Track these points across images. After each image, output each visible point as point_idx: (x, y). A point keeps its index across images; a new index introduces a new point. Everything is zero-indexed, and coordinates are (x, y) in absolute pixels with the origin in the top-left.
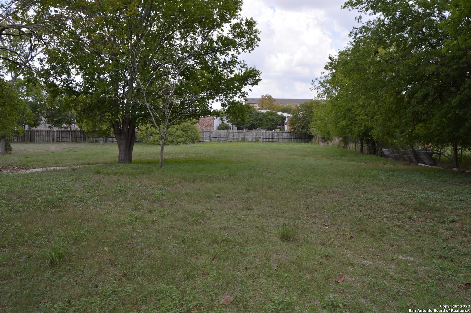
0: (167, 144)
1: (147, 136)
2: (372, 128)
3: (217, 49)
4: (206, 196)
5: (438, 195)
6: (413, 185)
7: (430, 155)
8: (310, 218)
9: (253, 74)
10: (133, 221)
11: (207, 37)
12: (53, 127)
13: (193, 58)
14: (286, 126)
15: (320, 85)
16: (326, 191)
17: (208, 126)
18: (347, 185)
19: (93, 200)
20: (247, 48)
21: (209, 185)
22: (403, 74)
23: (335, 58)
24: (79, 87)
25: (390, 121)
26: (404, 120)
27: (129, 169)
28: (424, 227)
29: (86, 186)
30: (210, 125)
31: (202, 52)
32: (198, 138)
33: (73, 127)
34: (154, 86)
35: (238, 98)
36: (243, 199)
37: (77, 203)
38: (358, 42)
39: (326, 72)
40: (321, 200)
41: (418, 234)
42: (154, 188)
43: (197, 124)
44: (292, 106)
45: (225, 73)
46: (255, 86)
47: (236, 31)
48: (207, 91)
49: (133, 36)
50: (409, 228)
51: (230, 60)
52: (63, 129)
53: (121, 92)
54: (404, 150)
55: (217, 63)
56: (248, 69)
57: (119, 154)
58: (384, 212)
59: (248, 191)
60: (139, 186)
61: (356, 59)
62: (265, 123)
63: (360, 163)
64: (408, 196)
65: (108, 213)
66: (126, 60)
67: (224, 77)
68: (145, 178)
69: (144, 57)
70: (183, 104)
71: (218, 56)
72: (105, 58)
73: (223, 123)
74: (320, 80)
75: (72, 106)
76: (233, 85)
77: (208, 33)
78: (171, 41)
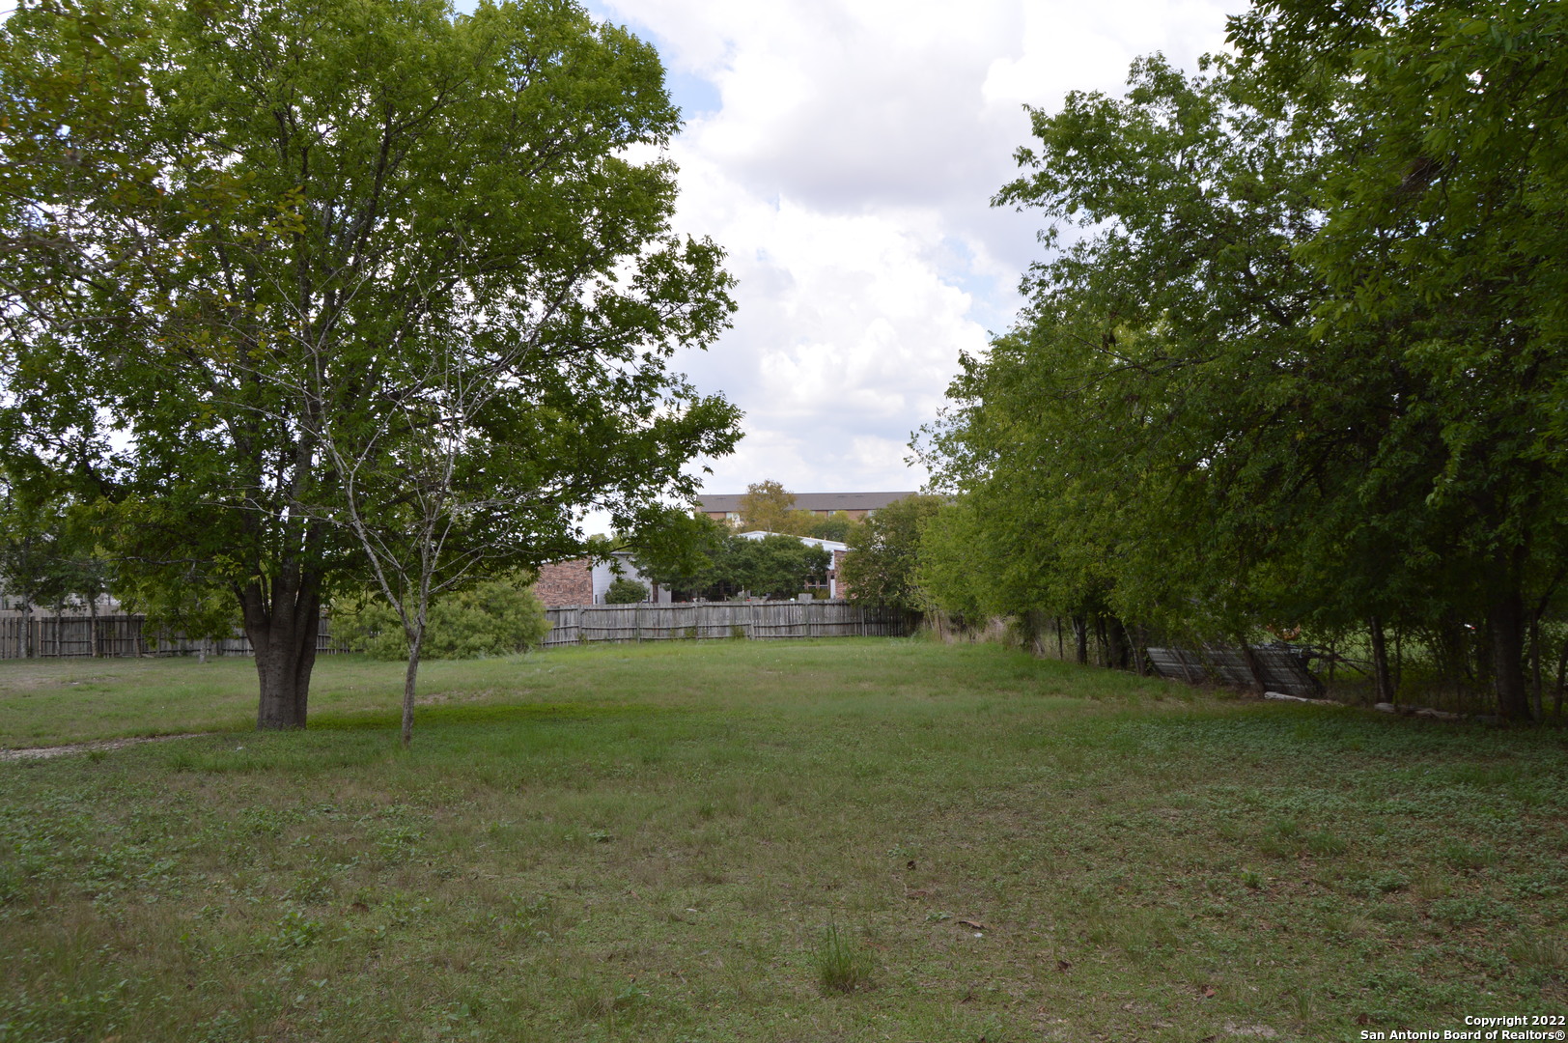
0: (434, 657)
1: (362, 628)
2: (1111, 583)
3: (596, 339)
4: (562, 837)
5: (1336, 800)
6: (1255, 766)
7: (1300, 663)
8: (921, 902)
9: (716, 416)
10: (295, 945)
11: (561, 298)
12: (32, 606)
13: (513, 368)
14: (833, 582)
15: (936, 447)
16: (969, 801)
17: (571, 591)
18: (1039, 778)
19: (157, 870)
20: (695, 334)
21: (573, 798)
22: (1198, 406)
23: (982, 360)
24: (123, 470)
25: (1165, 559)
26: (1212, 556)
27: (294, 751)
28: (1301, 915)
29: (135, 817)
30: (580, 586)
31: (547, 347)
32: (540, 633)
33: (106, 601)
34: (383, 464)
35: (667, 498)
36: (690, 845)
37: (96, 883)
38: (1050, 312)
39: (954, 406)
40: (956, 834)
41: (1283, 942)
42: (379, 817)
43: (536, 585)
44: (850, 518)
45: (624, 414)
46: (722, 457)
47: (656, 281)
48: (564, 475)
49: (313, 296)
50: (1252, 919)
51: (638, 374)
52: (67, 613)
53: (269, 483)
54: (1218, 649)
55: (597, 384)
56: (701, 401)
57: (263, 696)
58: (1165, 866)
59: (707, 814)
60: (328, 811)
61: (1046, 364)
62: (765, 577)
63: (1080, 700)
64: (1240, 806)
65: (210, 916)
66: (287, 377)
67: (622, 429)
68: (351, 782)
69: (351, 366)
70: (482, 520)
71: (598, 360)
72: (218, 371)
73: (618, 579)
74: (937, 430)
75: (97, 534)
76: (651, 454)
77: (567, 284)
78: (443, 312)
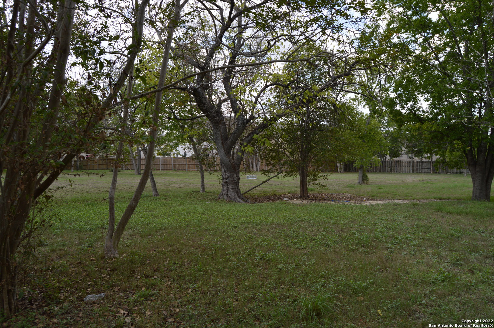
12: (413, 157)
24: (426, 114)
52: (424, 159)
57: (473, 189)
75: (415, 134)
